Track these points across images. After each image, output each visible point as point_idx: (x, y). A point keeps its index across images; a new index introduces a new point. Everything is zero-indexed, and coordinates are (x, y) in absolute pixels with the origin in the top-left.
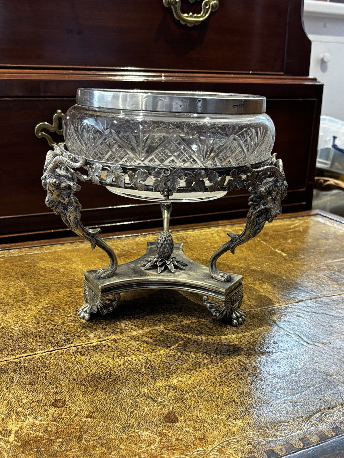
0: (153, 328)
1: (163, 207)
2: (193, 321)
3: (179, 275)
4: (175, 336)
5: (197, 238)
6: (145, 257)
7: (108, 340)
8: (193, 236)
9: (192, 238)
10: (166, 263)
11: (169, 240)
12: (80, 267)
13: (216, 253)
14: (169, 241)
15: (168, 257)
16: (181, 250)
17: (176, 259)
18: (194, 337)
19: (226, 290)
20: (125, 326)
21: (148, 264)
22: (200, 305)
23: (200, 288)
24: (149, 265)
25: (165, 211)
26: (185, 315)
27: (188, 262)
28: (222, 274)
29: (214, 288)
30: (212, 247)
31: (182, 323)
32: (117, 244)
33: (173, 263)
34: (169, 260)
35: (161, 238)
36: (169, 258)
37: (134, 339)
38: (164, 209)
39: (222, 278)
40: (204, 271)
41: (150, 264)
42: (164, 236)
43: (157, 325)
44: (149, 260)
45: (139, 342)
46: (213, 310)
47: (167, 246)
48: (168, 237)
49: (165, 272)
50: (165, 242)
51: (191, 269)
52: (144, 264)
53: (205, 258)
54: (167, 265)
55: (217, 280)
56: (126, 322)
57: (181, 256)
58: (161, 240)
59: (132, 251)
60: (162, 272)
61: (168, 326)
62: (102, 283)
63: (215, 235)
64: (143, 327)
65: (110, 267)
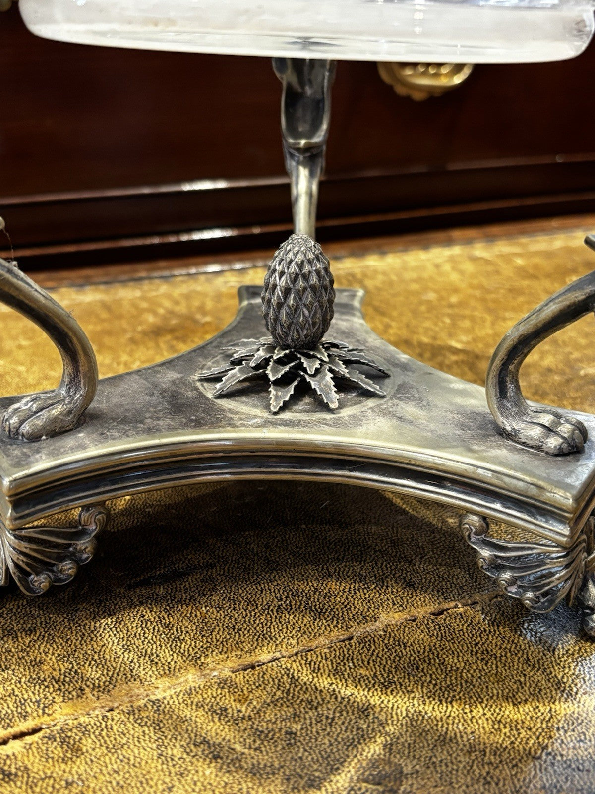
0: (248, 659)
1: (292, 156)
2: (415, 612)
3: (356, 421)
4: (345, 704)
5: (394, 278)
6: (225, 341)
7: (35, 731)
8: (384, 273)
9: (380, 277)
10: (305, 370)
11: (318, 272)
12: (22, 368)
13: (523, 329)
14: (314, 280)
15: (310, 346)
16: (358, 314)
17: (342, 353)
18: (429, 708)
19: (577, 500)
20: (126, 648)
21: (230, 373)
22: (434, 530)
23: (454, 482)
24: (233, 375)
25: (301, 169)
26: (382, 581)
27: (388, 361)
28: (547, 419)
29: (521, 484)
30: (444, 303)
31: (371, 627)
32: (157, 296)
33: (331, 370)
34: (314, 357)
35: (284, 263)
36: (315, 348)
37: (158, 726)
38: (298, 163)
39: (548, 437)
40: (459, 400)
41: (240, 370)
42: (296, 254)
43: (263, 637)
44: (236, 356)
45: (177, 752)
46: (507, 575)
47: (309, 297)
48: (310, 262)
49: (301, 406)
50: (301, 283)
51: (403, 392)
52: (216, 370)
53: (425, 340)
54: (308, 379)
55: (524, 444)
56: (132, 620)
57: (362, 336)
58: (282, 274)
59: (198, 316)
60: (285, 407)
61: (314, 644)
62: (18, 465)
63: (447, 267)
64: (205, 651)
65: (63, 392)
